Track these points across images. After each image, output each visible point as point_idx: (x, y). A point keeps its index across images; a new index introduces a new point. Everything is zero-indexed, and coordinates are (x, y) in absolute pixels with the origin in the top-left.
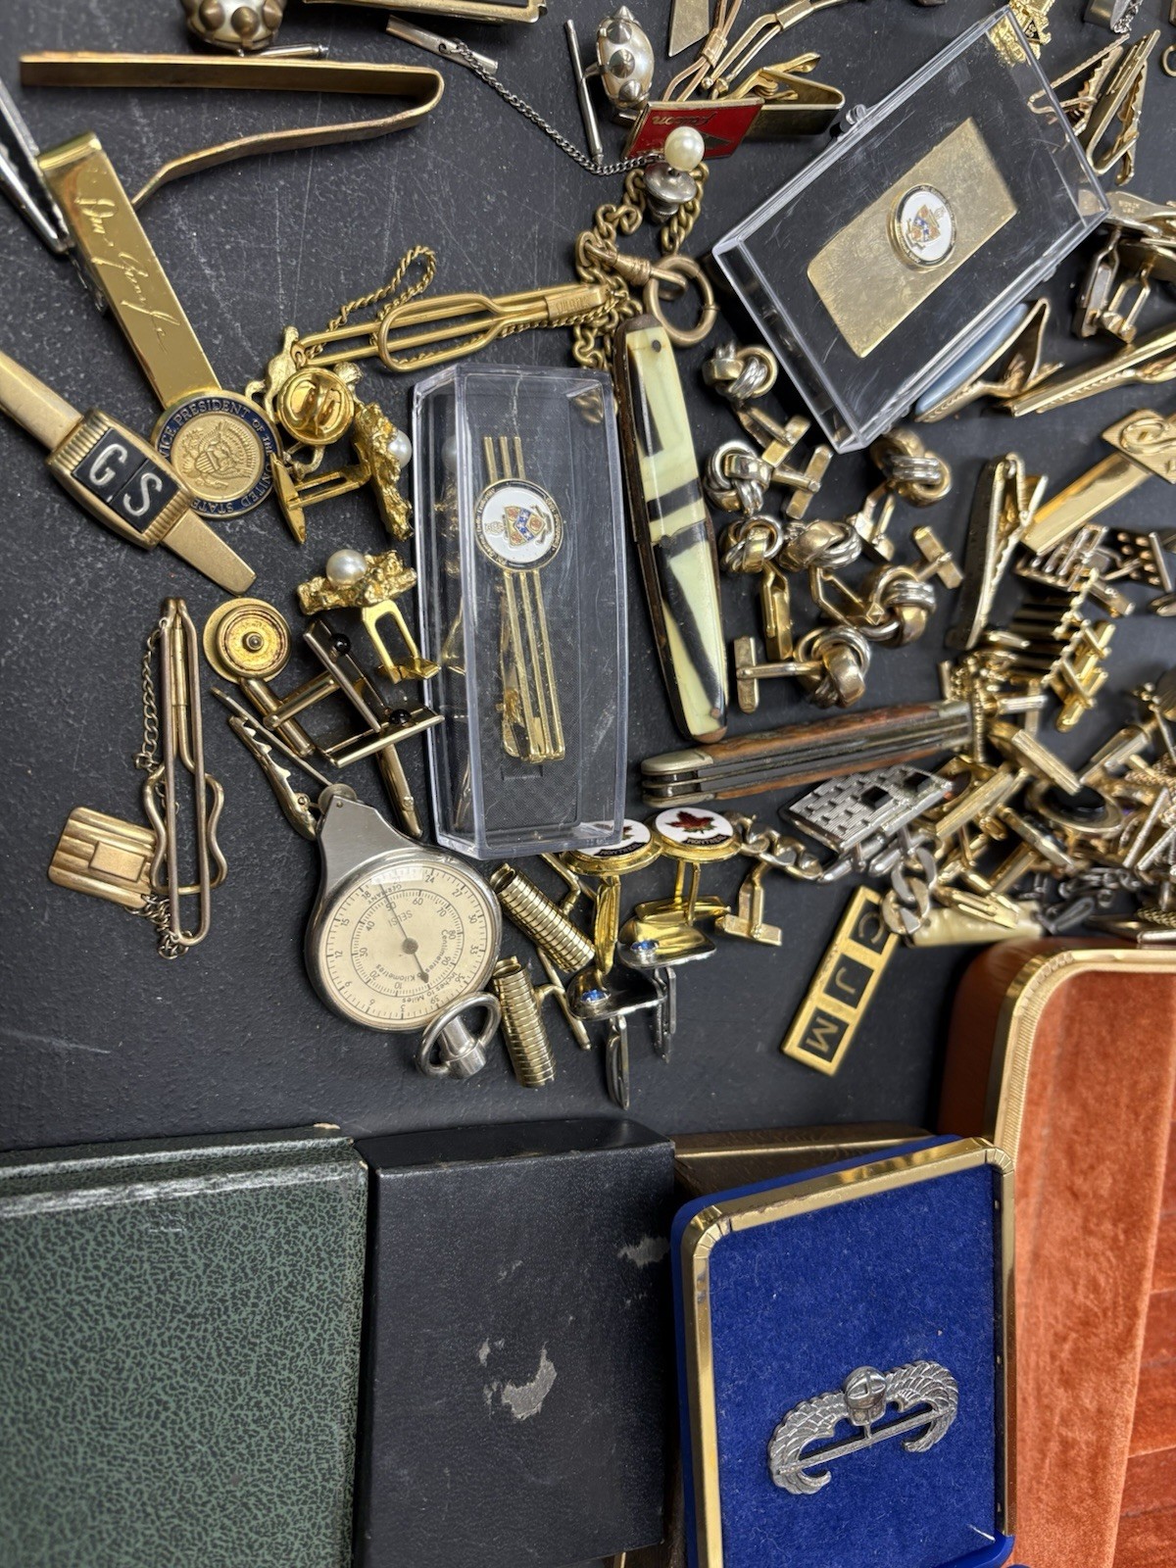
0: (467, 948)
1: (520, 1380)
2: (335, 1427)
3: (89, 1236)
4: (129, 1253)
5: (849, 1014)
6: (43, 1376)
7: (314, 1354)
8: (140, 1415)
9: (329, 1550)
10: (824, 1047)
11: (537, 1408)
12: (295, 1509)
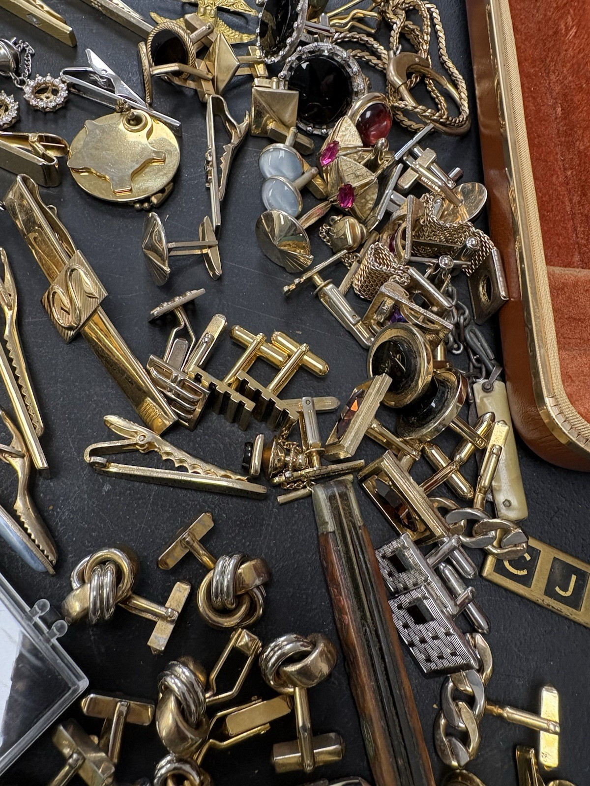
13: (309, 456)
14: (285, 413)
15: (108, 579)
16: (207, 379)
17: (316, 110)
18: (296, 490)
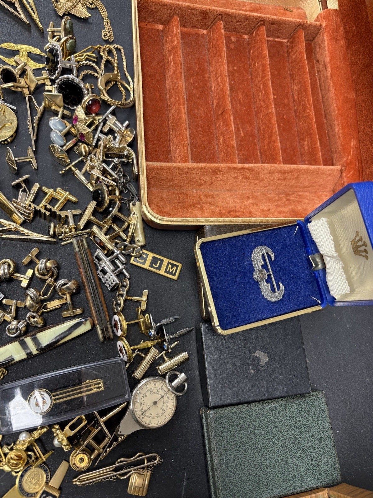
0: (155, 387)
1: (259, 360)
2: (270, 406)
3: (226, 480)
4: (230, 469)
5: (165, 262)
6: (257, 483)
7: (253, 416)
8: (266, 458)
9: (297, 402)
10: (175, 268)
11: (266, 355)
12: (288, 413)
13: (71, 229)
14: (60, 215)
15: (6, 267)
16: (33, 205)
17: (72, 98)
18: (67, 240)
